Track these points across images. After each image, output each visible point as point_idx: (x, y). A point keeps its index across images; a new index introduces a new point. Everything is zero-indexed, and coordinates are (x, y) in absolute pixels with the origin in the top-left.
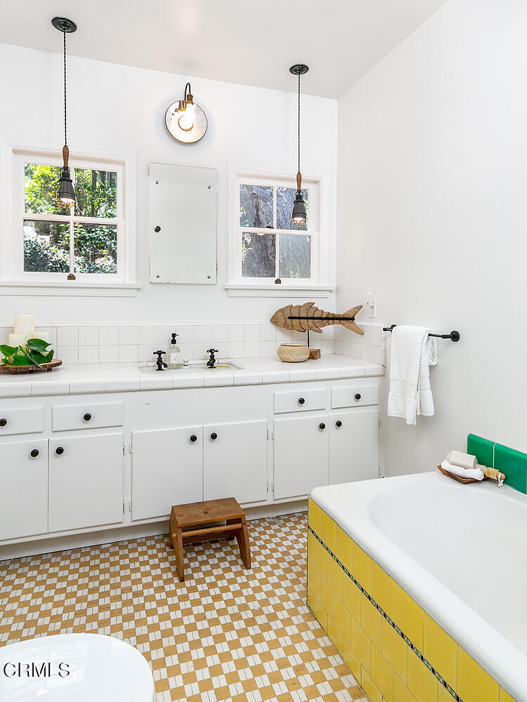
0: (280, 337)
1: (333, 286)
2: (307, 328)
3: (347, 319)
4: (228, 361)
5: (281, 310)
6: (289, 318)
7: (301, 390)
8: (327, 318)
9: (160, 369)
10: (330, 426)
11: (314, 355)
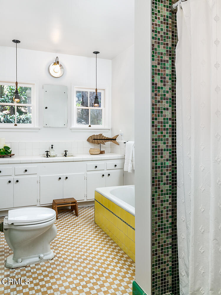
0: (90, 146)
1: (110, 128)
2: (99, 143)
3: (114, 140)
4: (71, 155)
5: (91, 137)
6: (93, 139)
7: (96, 163)
8: (107, 139)
9: (47, 157)
10: (106, 175)
11: (102, 153)
